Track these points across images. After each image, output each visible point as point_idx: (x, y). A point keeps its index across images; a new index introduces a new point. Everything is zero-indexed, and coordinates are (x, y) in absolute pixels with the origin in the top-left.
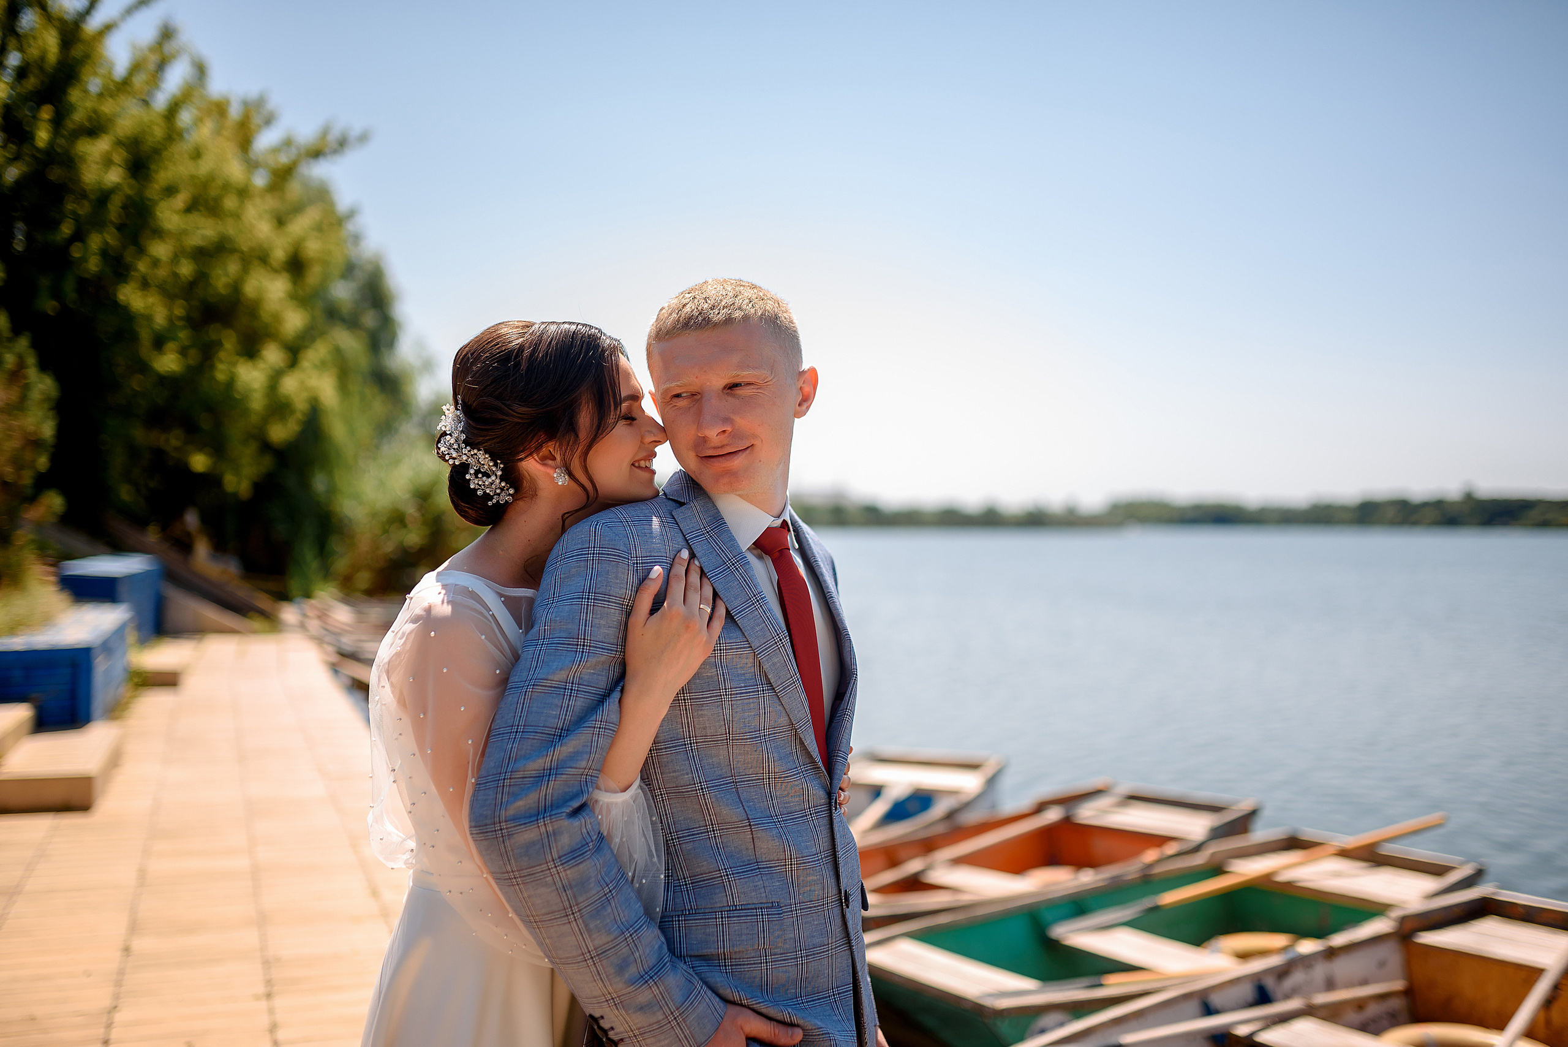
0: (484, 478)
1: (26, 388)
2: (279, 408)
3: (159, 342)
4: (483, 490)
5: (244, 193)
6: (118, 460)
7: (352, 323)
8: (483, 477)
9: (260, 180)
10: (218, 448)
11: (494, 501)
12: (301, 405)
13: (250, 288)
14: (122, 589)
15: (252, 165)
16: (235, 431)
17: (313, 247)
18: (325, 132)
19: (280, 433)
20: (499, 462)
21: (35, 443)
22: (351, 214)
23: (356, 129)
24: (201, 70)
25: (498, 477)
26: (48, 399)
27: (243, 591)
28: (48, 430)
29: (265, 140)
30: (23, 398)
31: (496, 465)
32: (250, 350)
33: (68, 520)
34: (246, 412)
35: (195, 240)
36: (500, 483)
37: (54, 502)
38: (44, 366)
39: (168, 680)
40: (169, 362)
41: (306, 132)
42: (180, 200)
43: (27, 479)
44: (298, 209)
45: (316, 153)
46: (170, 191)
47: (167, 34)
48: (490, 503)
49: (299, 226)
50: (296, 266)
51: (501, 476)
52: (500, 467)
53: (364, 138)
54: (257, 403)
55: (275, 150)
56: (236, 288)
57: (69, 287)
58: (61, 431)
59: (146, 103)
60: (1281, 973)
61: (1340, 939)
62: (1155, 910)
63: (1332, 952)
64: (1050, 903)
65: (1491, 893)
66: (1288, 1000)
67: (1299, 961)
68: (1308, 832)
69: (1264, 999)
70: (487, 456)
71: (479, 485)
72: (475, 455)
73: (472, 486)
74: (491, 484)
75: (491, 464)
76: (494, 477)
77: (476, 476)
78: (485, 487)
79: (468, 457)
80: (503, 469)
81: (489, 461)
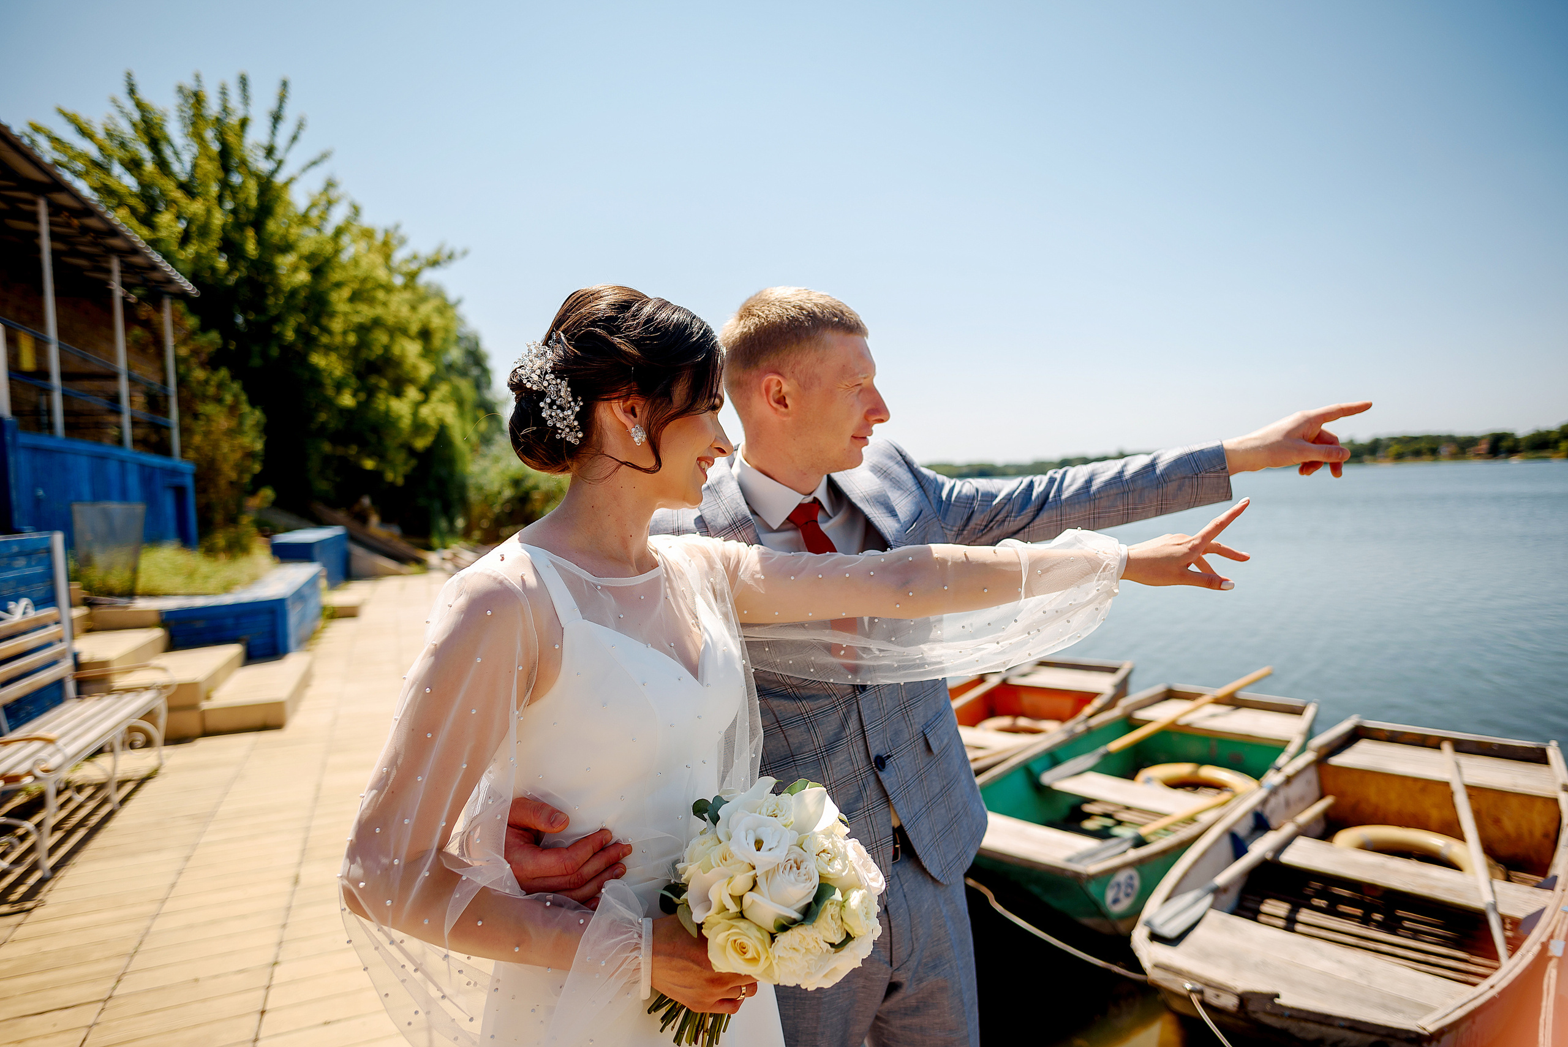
1: (241, 417)
2: (419, 427)
3: (339, 386)
4: (554, 422)
5: (388, 289)
6: (314, 463)
7: (463, 373)
9: (398, 281)
10: (381, 456)
11: (563, 436)
12: (432, 422)
13: (396, 350)
14: (316, 551)
15: (390, 269)
16: (391, 443)
17: (436, 322)
18: (439, 251)
19: (421, 443)
20: (579, 399)
21: (250, 455)
22: (459, 302)
23: (458, 248)
24: (356, 210)
25: (574, 414)
26: (257, 424)
27: (403, 546)
28: (259, 446)
29: (400, 255)
30: (241, 424)
32: (398, 392)
33: (278, 504)
34: (399, 430)
35: (357, 319)
36: (573, 421)
37: (267, 494)
38: (253, 403)
39: (349, 613)
40: (347, 400)
41: (426, 250)
42: (346, 293)
43: (247, 478)
44: (424, 299)
45: (434, 263)
46: (338, 285)
47: (330, 185)
49: (425, 309)
50: (425, 334)
51: (577, 413)
52: (579, 404)
53: (465, 253)
54: (406, 423)
55: (408, 261)
56: (387, 349)
57: (275, 352)
58: (267, 445)
59: (319, 230)
60: (1264, 802)
61: (1290, 770)
62: (1108, 755)
63: (1289, 780)
64: (1036, 758)
65: (1359, 722)
66: (1284, 824)
67: (1274, 791)
68: (1179, 686)
69: (1261, 824)
70: (569, 389)
71: (551, 416)
72: (557, 384)
73: (544, 415)
74: (564, 419)
75: (570, 399)
76: (570, 412)
77: (551, 406)
78: (556, 420)
79: (549, 384)
80: (581, 407)
81: (568, 395)
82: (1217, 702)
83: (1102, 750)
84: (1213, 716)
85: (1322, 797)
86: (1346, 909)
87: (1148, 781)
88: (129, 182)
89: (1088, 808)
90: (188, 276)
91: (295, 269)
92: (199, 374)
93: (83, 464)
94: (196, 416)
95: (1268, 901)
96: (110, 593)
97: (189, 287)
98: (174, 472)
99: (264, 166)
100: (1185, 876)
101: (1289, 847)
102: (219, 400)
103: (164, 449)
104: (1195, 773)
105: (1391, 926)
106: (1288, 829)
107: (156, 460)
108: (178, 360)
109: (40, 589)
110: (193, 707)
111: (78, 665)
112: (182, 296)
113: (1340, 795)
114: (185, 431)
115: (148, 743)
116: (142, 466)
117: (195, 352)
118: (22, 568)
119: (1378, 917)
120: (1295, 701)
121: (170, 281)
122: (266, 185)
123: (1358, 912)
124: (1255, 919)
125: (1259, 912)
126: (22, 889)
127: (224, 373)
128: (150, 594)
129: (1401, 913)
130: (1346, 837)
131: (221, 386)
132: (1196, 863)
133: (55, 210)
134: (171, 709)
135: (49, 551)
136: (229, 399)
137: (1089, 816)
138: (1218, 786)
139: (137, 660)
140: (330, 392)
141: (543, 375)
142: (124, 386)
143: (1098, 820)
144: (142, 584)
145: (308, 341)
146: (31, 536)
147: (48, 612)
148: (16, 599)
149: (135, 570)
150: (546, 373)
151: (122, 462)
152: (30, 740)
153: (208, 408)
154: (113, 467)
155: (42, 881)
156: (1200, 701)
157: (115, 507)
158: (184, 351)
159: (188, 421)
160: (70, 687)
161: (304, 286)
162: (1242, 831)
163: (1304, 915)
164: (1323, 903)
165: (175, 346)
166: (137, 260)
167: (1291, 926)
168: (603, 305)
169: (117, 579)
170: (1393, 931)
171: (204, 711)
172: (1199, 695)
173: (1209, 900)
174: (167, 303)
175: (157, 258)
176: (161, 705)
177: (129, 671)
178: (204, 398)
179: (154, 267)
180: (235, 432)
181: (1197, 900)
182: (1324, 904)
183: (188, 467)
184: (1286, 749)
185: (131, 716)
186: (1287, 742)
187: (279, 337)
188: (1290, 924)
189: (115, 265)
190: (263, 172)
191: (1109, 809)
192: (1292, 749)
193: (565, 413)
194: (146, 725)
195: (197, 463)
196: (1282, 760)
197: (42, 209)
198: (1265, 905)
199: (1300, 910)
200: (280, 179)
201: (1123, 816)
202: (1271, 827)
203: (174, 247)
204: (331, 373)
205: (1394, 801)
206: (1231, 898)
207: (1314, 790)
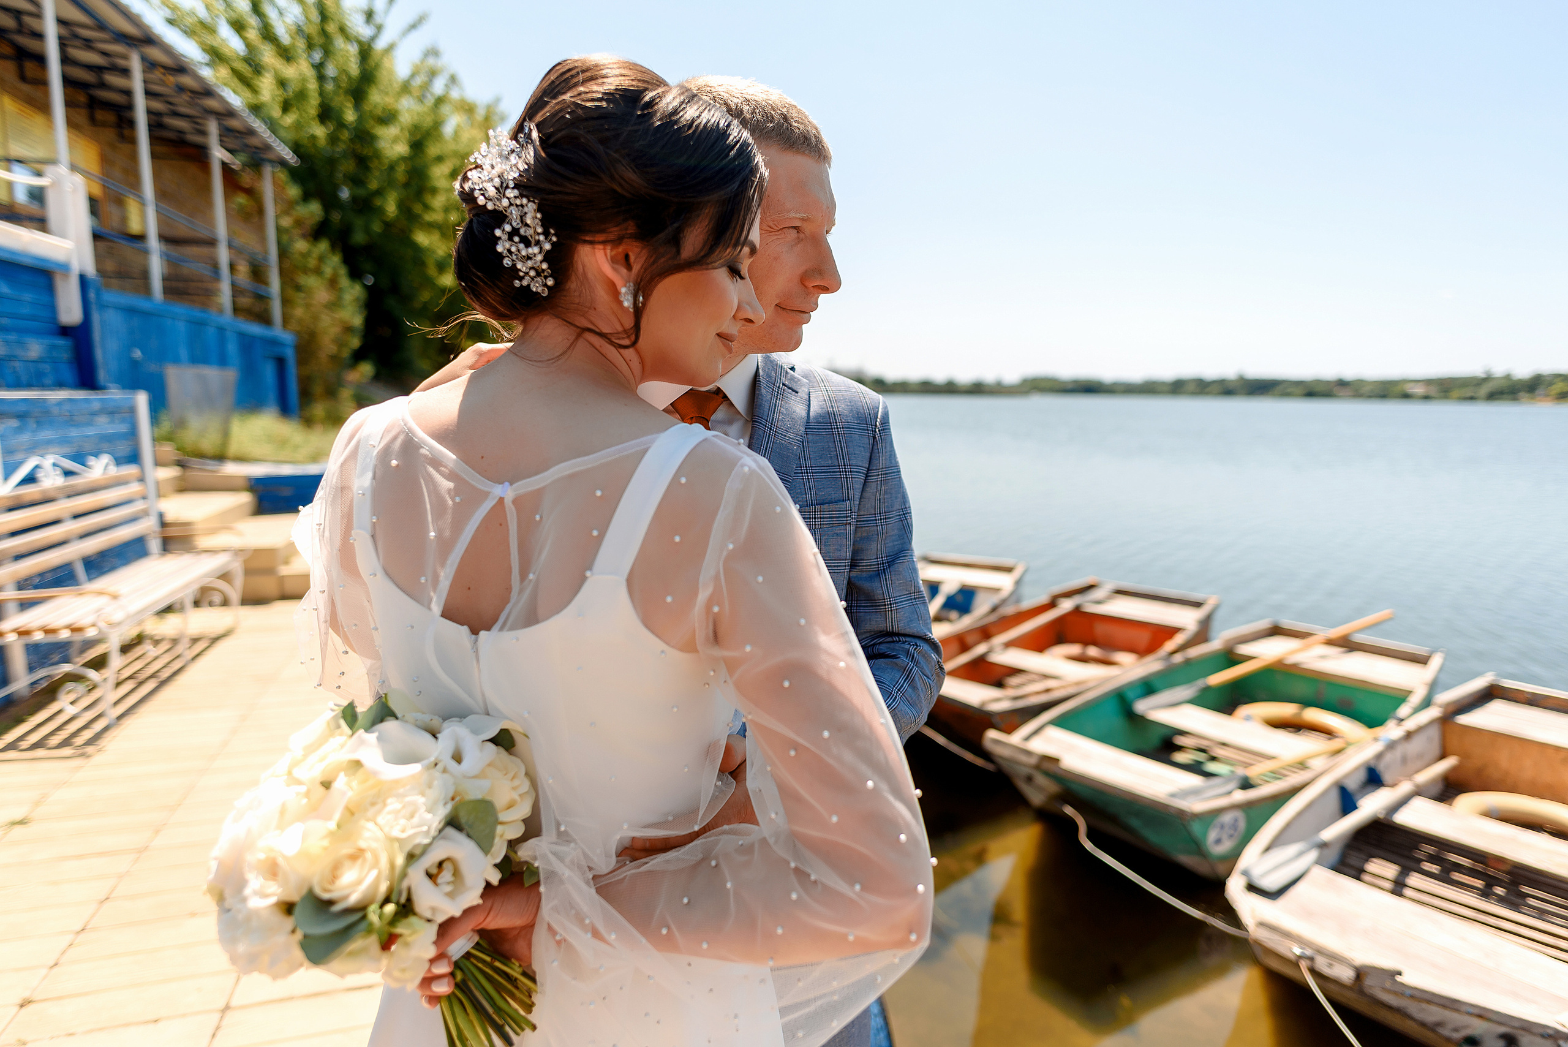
0: (521, 246)
1: (341, 291)
4: (513, 260)
8: (520, 242)
11: (525, 283)
20: (552, 231)
25: (544, 253)
31: (546, 233)
36: (541, 262)
37: (367, 367)
38: (352, 277)
43: (346, 352)
47: (431, 52)
48: (517, 283)
51: (548, 252)
52: (551, 239)
57: (377, 227)
58: (367, 321)
59: (420, 100)
60: (1379, 756)
61: (1411, 724)
62: (1207, 689)
63: (1409, 735)
64: (1131, 685)
65: (1494, 680)
66: (1400, 781)
67: (1391, 745)
68: (1287, 623)
69: (1373, 779)
70: (539, 216)
71: (509, 251)
72: (522, 206)
73: (499, 249)
74: (529, 258)
75: (540, 230)
76: (536, 250)
77: (511, 236)
78: (517, 258)
79: (511, 204)
80: (553, 244)
81: (537, 224)
82: (1330, 642)
83: (1200, 683)
84: (1323, 657)
85: (1443, 756)
86: (1461, 878)
87: (1248, 718)
88: (234, 44)
89: (1180, 741)
90: (290, 145)
91: (395, 140)
92: (301, 245)
93: (181, 327)
94: (298, 288)
95: (1374, 860)
96: (202, 456)
97: (288, 155)
98: (274, 342)
99: (365, 31)
100: (1288, 826)
101: (1404, 806)
102: (318, 272)
103: (264, 318)
104: (1299, 714)
105: (1515, 901)
106: (1405, 787)
107: (255, 329)
108: (279, 230)
109: (124, 448)
110: (270, 571)
111: (164, 524)
112: (283, 163)
113: (1464, 756)
114: (286, 302)
115: (225, 603)
116: (242, 336)
117: (298, 223)
118: (104, 425)
119: (1500, 891)
120: (1420, 650)
121: (268, 147)
122: (365, 52)
123: (1479, 883)
124: (1358, 878)
125: (1362, 871)
126: (87, 735)
127: (323, 246)
128: (240, 459)
129: (1526, 889)
130: (1468, 802)
131: (321, 259)
132: (1300, 814)
133: (150, 65)
134: (249, 572)
135: (132, 410)
136: (328, 271)
137: (1179, 748)
138: (1328, 733)
139: (223, 522)
140: (432, 271)
141: (502, 189)
142: (223, 255)
143: (1190, 753)
144: (233, 448)
145: (410, 216)
146: (115, 394)
147: (131, 470)
148: (96, 455)
149: (226, 434)
150: (507, 187)
151: (221, 330)
152: (100, 593)
153: (310, 281)
154: (211, 332)
155: (106, 729)
156: (1310, 639)
157: (212, 373)
158: (286, 222)
159: (291, 292)
160: (154, 545)
161: (403, 159)
162: (1352, 785)
163: (1415, 880)
164: (1434, 868)
165: (277, 217)
166: (234, 123)
167: (1399, 889)
168: (597, 89)
169: (209, 442)
170: (1515, 907)
171: (283, 576)
172: (1310, 634)
173: (1313, 855)
174: (268, 170)
175: (257, 124)
176: (237, 567)
177: (213, 531)
178: (306, 271)
179: (251, 132)
180: (335, 305)
181: (1300, 854)
182: (1436, 869)
183: (287, 337)
184: (1408, 699)
185: (206, 575)
186: (1409, 692)
187: (381, 211)
188: (1398, 888)
189: (213, 128)
190: (365, 37)
191: (1203, 744)
192: (1415, 699)
193: (530, 250)
194: (222, 585)
195: (298, 334)
196: (1403, 710)
197: (135, 64)
198: (1370, 863)
199: (1410, 874)
200: (380, 44)
201: (1219, 752)
202: (1385, 783)
203: (276, 112)
204: (434, 252)
205: (1527, 768)
206: (1333, 854)
207: (1435, 749)
